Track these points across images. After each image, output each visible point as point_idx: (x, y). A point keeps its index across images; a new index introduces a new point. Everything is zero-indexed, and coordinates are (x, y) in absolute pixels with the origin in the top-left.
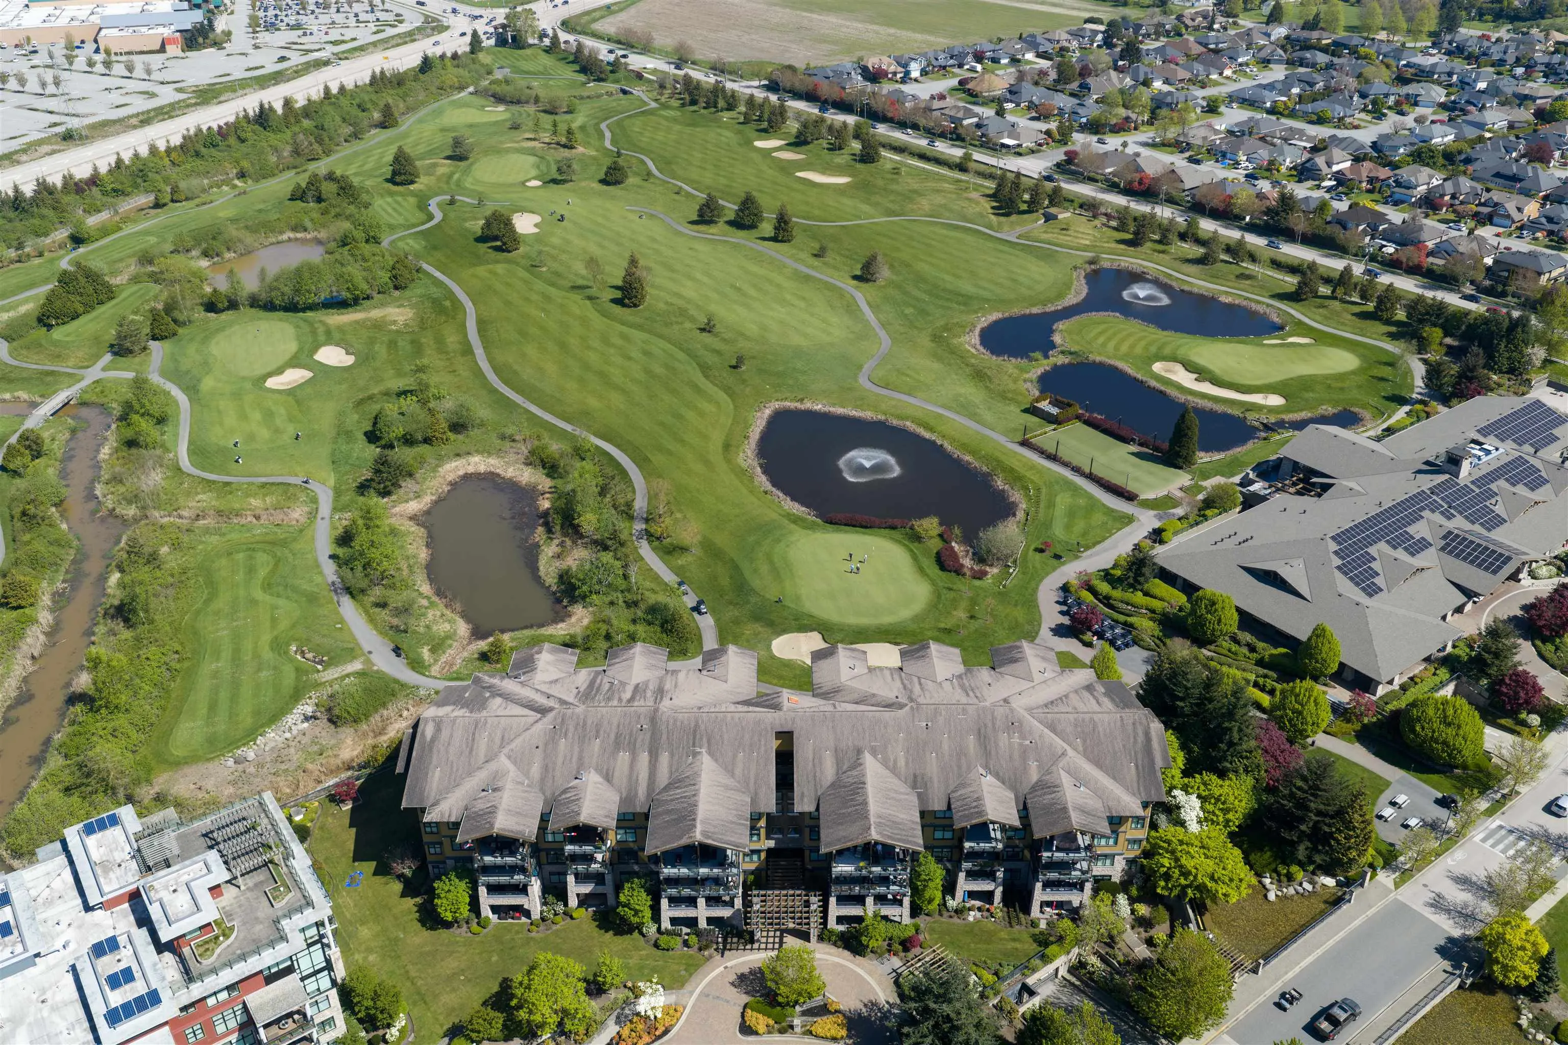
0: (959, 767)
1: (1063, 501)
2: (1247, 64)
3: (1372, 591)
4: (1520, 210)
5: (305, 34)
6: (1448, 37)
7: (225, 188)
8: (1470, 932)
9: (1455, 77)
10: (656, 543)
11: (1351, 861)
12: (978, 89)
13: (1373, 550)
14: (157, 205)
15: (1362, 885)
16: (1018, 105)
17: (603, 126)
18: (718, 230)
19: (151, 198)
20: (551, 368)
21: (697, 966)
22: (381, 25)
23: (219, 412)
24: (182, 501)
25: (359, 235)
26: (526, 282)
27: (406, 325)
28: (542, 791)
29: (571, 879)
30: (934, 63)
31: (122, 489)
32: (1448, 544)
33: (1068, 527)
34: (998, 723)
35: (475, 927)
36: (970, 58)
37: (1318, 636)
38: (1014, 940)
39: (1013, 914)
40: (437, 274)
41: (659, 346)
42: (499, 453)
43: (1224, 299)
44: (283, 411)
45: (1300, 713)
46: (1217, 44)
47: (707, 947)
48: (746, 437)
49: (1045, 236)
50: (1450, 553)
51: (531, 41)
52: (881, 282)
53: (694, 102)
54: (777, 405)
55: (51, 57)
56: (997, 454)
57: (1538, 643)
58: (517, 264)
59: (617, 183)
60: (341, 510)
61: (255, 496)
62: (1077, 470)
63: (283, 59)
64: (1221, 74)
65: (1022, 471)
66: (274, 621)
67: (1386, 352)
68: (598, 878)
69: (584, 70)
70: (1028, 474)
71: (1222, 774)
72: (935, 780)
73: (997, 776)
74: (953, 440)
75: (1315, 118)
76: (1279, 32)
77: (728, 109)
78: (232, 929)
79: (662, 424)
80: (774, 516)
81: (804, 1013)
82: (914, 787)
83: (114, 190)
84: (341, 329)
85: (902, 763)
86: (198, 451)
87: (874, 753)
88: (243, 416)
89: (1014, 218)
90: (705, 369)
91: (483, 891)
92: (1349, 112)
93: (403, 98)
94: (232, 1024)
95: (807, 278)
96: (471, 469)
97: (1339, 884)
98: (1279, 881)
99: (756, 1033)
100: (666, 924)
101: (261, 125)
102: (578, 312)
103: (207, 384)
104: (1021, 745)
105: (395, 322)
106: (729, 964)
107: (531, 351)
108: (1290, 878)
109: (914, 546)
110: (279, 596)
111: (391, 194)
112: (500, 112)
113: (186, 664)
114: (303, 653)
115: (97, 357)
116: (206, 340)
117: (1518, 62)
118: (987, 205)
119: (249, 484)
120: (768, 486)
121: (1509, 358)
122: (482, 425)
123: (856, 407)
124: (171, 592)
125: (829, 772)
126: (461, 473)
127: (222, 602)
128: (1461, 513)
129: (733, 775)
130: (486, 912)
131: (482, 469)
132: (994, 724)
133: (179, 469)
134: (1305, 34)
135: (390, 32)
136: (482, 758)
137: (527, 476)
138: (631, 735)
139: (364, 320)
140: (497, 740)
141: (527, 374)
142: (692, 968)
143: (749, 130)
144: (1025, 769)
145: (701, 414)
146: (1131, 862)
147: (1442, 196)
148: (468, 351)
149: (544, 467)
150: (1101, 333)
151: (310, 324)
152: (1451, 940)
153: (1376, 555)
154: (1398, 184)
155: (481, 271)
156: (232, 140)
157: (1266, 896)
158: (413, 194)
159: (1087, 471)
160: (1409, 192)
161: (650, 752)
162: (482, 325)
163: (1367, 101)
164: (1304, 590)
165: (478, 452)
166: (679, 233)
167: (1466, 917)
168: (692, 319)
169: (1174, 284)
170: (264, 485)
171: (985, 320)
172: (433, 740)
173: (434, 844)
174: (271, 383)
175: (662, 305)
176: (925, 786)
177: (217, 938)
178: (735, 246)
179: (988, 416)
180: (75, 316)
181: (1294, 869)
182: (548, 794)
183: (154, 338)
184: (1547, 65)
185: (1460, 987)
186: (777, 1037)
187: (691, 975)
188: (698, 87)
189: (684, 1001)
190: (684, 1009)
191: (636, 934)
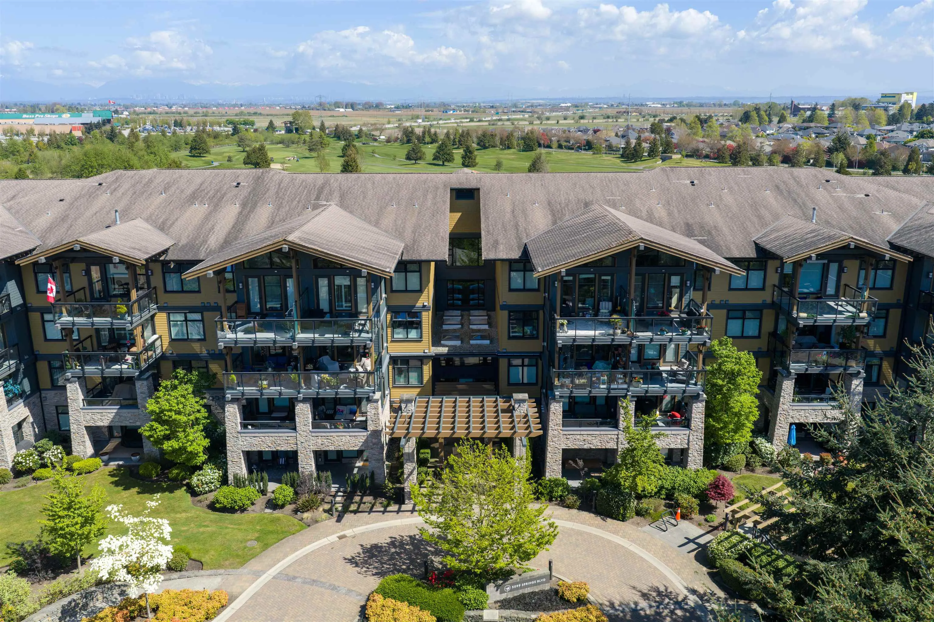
0: (759, 216)
2: (773, 134)
18: (420, 165)
21: (284, 535)
28: (43, 238)
29: (74, 393)
34: (804, 181)
47: (309, 507)
49: (664, 165)
51: (307, 130)
52: (545, 172)
53: (409, 142)
68: (124, 391)
69: (339, 139)
77: (431, 143)
81: (504, 604)
87: (612, 205)
89: (639, 162)
100: (236, 466)
104: (851, 198)
118: (618, 161)
125: (540, 222)
129: (377, 225)
134: (805, 125)
138: (218, 191)
142: (272, 537)
144: (872, 218)
182: (51, 241)
187: (266, 546)
188: (412, 132)
189: (235, 590)
190: (232, 599)
191: (181, 492)
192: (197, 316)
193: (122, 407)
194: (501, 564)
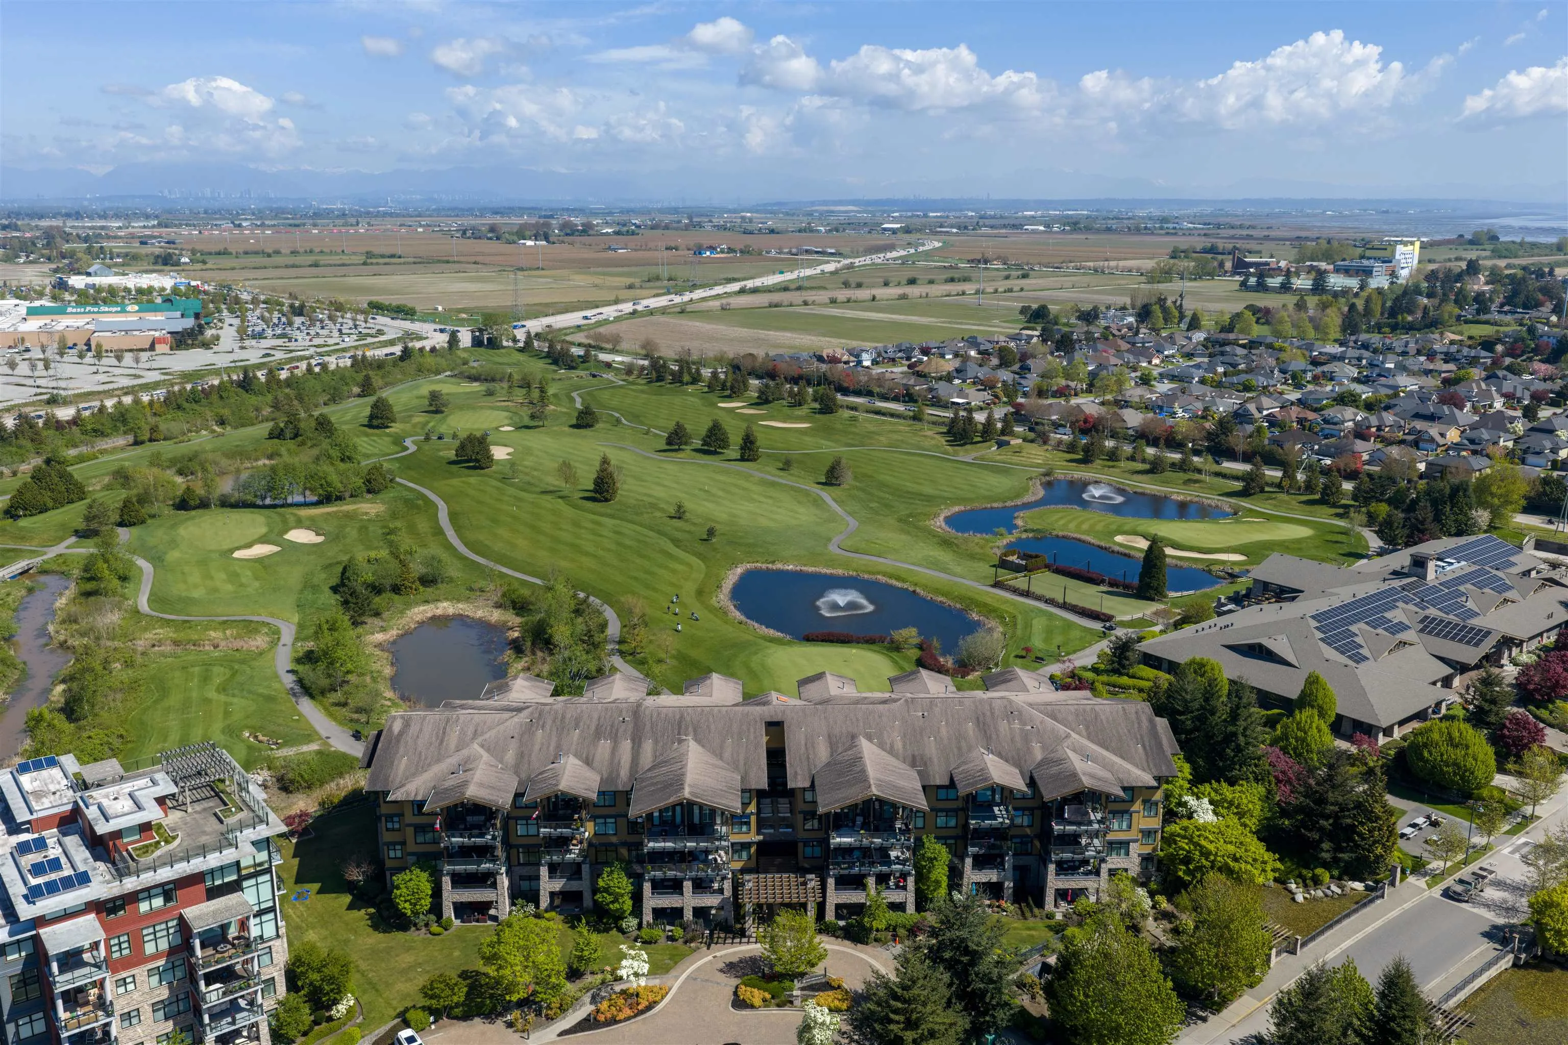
0: (959, 749)
1: (1038, 624)
2: (1173, 356)
3: (1360, 659)
4: (1443, 435)
5: (290, 341)
6: (1353, 338)
7: (204, 432)
8: (1514, 921)
9: (1364, 362)
10: (630, 658)
11: (1379, 858)
12: (926, 370)
13: (1354, 628)
14: (137, 443)
15: (1392, 884)
16: (964, 381)
17: (574, 394)
18: (686, 454)
19: (131, 438)
20: (521, 542)
21: (683, 956)
22: (362, 336)
23: (183, 573)
24: (137, 635)
25: (335, 453)
26: (498, 488)
27: (377, 516)
28: (517, 773)
29: (544, 871)
30: (885, 355)
31: (75, 627)
32: (1426, 627)
33: (1047, 640)
34: (997, 712)
35: (435, 928)
36: (916, 352)
37: (1311, 683)
38: (1029, 929)
39: (1026, 910)
40: (411, 485)
41: (628, 528)
42: (467, 599)
43: (1174, 497)
44: (249, 573)
45: (1303, 740)
46: (1143, 343)
47: (692, 940)
48: (719, 587)
49: (999, 457)
50: (1430, 633)
51: (505, 343)
52: (845, 486)
53: (660, 379)
54: (748, 566)
55: (44, 352)
56: (970, 594)
57: (1531, 708)
58: (490, 477)
59: (588, 426)
60: (303, 640)
61: (215, 629)
62: (1051, 602)
63: (268, 355)
64: (1150, 362)
65: (996, 605)
66: (227, 714)
67: (1339, 526)
68: (574, 872)
69: (555, 362)
70: (1003, 607)
71: (1232, 783)
72: (935, 760)
73: (1000, 755)
74: (925, 587)
75: (1241, 388)
76: (1199, 336)
77: (692, 383)
78: (174, 838)
79: (636, 579)
80: (751, 638)
81: (802, 989)
82: (913, 764)
83: (95, 431)
84: (312, 519)
85: (899, 745)
86: (156, 599)
87: (869, 738)
88: (208, 576)
89: (968, 447)
90: (676, 542)
91: (446, 882)
92: (1272, 382)
93: (383, 377)
94: (164, 945)
95: (773, 484)
96: (439, 612)
97: (1367, 888)
98: (1306, 886)
99: (752, 1007)
100: (648, 917)
101: (243, 387)
102: (549, 506)
103: (173, 556)
104: (1022, 730)
105: (367, 514)
106: (718, 954)
107: (503, 532)
108: (1317, 882)
109: (894, 655)
110: (234, 696)
111: (367, 435)
112: (476, 386)
113: (130, 746)
114: (256, 737)
115: (62, 539)
116: (174, 526)
117: (1419, 353)
118: (942, 440)
119: (209, 621)
120: (743, 618)
121: (1456, 521)
122: (451, 580)
123: (828, 566)
124: (119, 696)
125: (823, 753)
126: (429, 615)
127: (174, 700)
128: (1434, 606)
129: (721, 758)
130: (449, 912)
131: (451, 611)
132: (992, 714)
133: (138, 612)
134: (1223, 336)
135: (370, 340)
136: (452, 746)
137: (496, 616)
138: (612, 726)
139: (335, 513)
140: (470, 733)
141: (498, 546)
142: (676, 959)
143: (713, 397)
144: (1029, 750)
145: (674, 571)
146: (1146, 859)
147: (1369, 427)
148: (439, 532)
149: (514, 608)
150: (1061, 518)
151: (282, 515)
152: (1495, 927)
153: (1357, 632)
154: (1326, 421)
155: (455, 482)
156: (215, 397)
157: (1293, 899)
158: (388, 435)
159: (1061, 601)
160: (1337, 427)
161: (633, 741)
162: (454, 517)
163: (1287, 376)
164: (1291, 658)
165: (447, 599)
166: (648, 458)
167: (1507, 909)
168: (662, 510)
169: (1127, 488)
170: (225, 622)
171: (947, 513)
172: (401, 733)
173: (395, 844)
174: (237, 554)
175: (633, 502)
176: (925, 764)
177: (158, 843)
178: (703, 466)
179: (958, 570)
180: (44, 510)
181: (1319, 871)
182: (523, 776)
183: (121, 524)
184: (1446, 354)
185: (1515, 965)
186: (775, 1012)
187: (676, 963)
188: (664, 366)
189: (669, 984)
190: (670, 989)
191: (614, 932)
192: (613, 820)
193: (569, 879)
194: (801, 969)
